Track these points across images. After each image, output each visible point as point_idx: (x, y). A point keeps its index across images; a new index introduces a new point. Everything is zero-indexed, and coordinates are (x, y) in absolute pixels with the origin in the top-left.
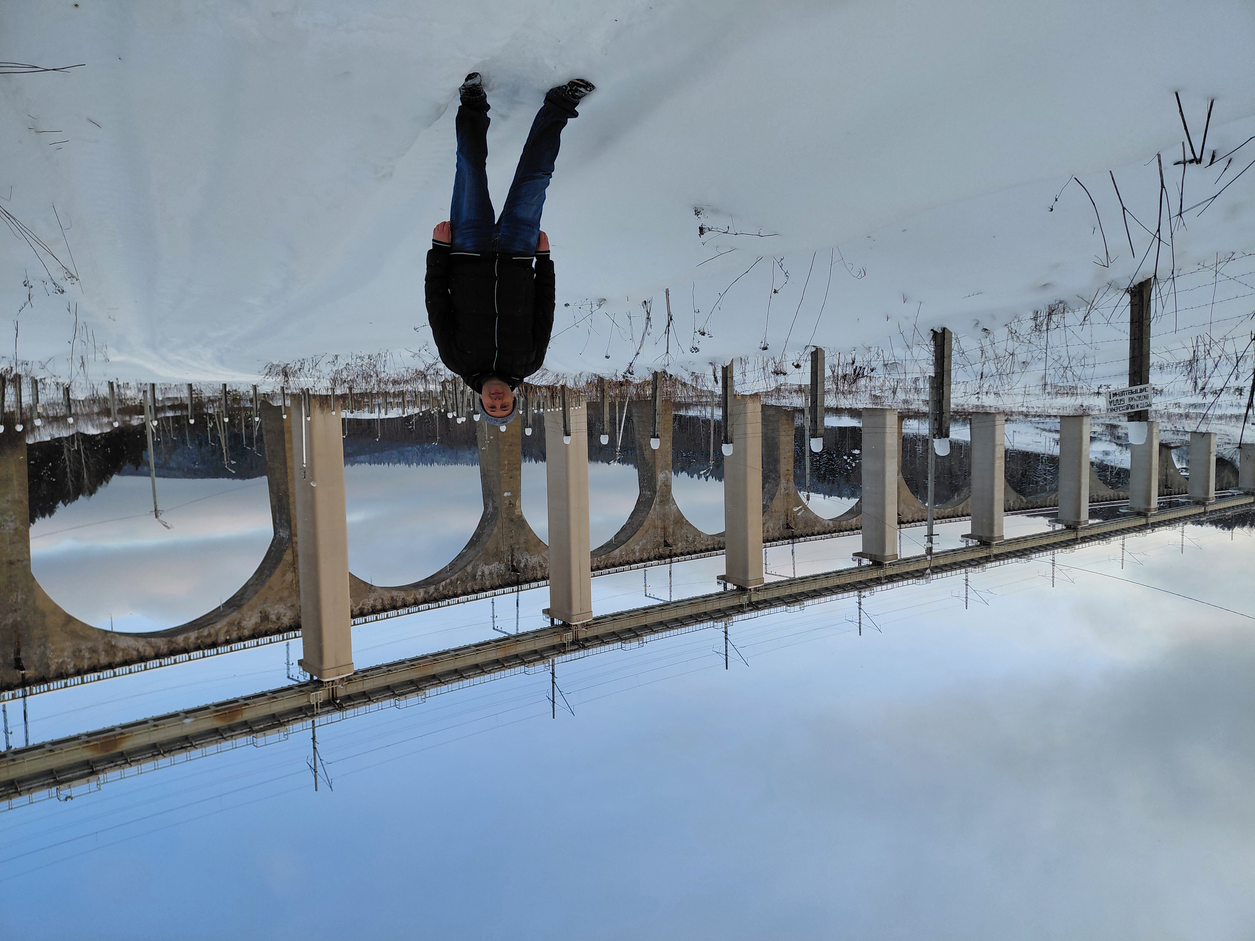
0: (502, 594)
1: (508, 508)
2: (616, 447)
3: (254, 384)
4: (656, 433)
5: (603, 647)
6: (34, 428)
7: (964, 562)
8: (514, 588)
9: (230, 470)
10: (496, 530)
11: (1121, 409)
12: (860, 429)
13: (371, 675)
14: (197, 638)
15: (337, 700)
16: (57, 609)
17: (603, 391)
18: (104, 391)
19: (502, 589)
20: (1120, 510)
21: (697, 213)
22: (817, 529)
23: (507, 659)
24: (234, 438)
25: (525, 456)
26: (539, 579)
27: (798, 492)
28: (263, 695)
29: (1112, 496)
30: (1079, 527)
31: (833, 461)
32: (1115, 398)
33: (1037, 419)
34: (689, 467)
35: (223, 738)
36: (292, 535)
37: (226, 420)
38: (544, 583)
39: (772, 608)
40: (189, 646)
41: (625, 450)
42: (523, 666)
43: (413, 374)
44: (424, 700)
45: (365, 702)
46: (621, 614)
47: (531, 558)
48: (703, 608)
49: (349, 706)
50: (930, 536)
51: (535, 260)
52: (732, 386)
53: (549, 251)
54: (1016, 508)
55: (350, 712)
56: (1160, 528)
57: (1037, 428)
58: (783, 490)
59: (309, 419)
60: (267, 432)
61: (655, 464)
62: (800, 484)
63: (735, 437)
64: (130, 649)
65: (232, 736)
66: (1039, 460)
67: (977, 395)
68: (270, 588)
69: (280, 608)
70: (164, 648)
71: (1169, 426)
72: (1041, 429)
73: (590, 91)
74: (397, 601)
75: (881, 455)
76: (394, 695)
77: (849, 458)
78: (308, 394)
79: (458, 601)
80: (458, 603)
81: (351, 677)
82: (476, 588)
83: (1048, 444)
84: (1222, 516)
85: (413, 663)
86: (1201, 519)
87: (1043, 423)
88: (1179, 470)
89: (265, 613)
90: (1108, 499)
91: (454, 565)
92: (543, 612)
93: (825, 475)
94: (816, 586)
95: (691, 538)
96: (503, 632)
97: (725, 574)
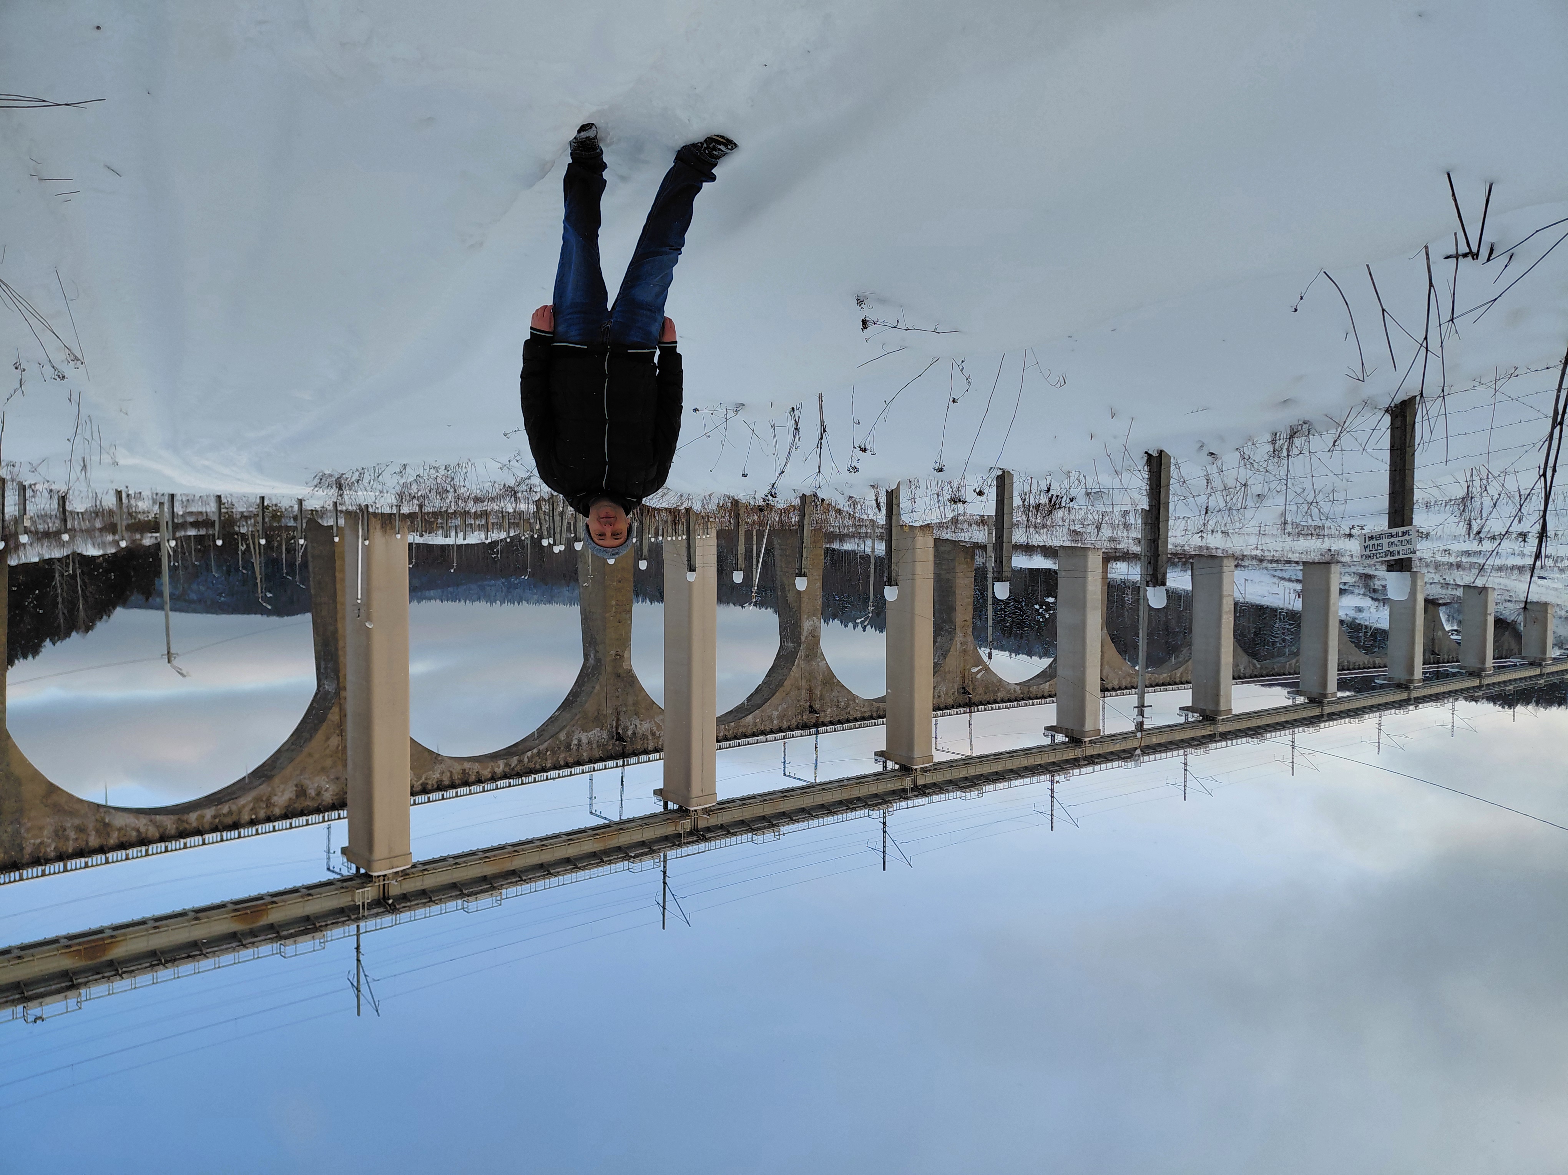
0: (602, 769)
1: (615, 660)
2: (752, 586)
3: (300, 498)
4: (803, 571)
5: (728, 840)
6: (18, 546)
7: (1182, 741)
8: (618, 761)
9: (264, 604)
10: (597, 687)
11: (1378, 556)
12: (1055, 572)
13: (434, 869)
14: (215, 817)
15: (389, 899)
16: (37, 776)
17: (738, 516)
18: (110, 502)
19: (604, 763)
20: (1376, 681)
21: (860, 302)
22: (1000, 695)
23: (608, 852)
24: (272, 564)
25: (637, 596)
26: (651, 751)
27: (978, 648)
28: (295, 891)
29: (1366, 662)
30: (1326, 701)
31: (1021, 611)
32: (1371, 542)
33: (1274, 565)
34: (843, 613)
35: (243, 945)
36: (340, 688)
37: (263, 542)
38: (656, 755)
39: (942, 793)
40: (203, 827)
41: (763, 591)
42: (627, 862)
43: (501, 490)
44: (499, 902)
45: (425, 903)
46: (753, 797)
47: (641, 724)
48: (856, 793)
49: (404, 907)
50: (1141, 708)
51: (658, 352)
52: (898, 515)
53: (676, 342)
54: (1247, 675)
55: (405, 916)
56: (1426, 705)
57: (1274, 576)
58: (959, 645)
59: (367, 543)
60: (313, 557)
61: (800, 609)
62: (980, 638)
63: (900, 578)
64: (128, 829)
65: (254, 943)
66: (1276, 616)
67: (1200, 534)
68: (310, 755)
69: (321, 781)
70: (172, 828)
71: (1437, 578)
72: (1279, 577)
73: (731, 150)
74: (470, 775)
75: (1081, 605)
76: (462, 895)
77: (1041, 608)
78: (368, 511)
79: (547, 776)
80: (547, 779)
81: (408, 871)
82: (571, 760)
83: (1287, 596)
84: (1501, 691)
85: (487, 855)
86: (1476, 694)
87: (1282, 570)
88: (1448, 632)
89: (302, 786)
90: (1361, 667)
91: (544, 730)
92: (654, 794)
93: (1011, 628)
94: (998, 767)
95: (843, 704)
96: (603, 818)
97: (885, 749)
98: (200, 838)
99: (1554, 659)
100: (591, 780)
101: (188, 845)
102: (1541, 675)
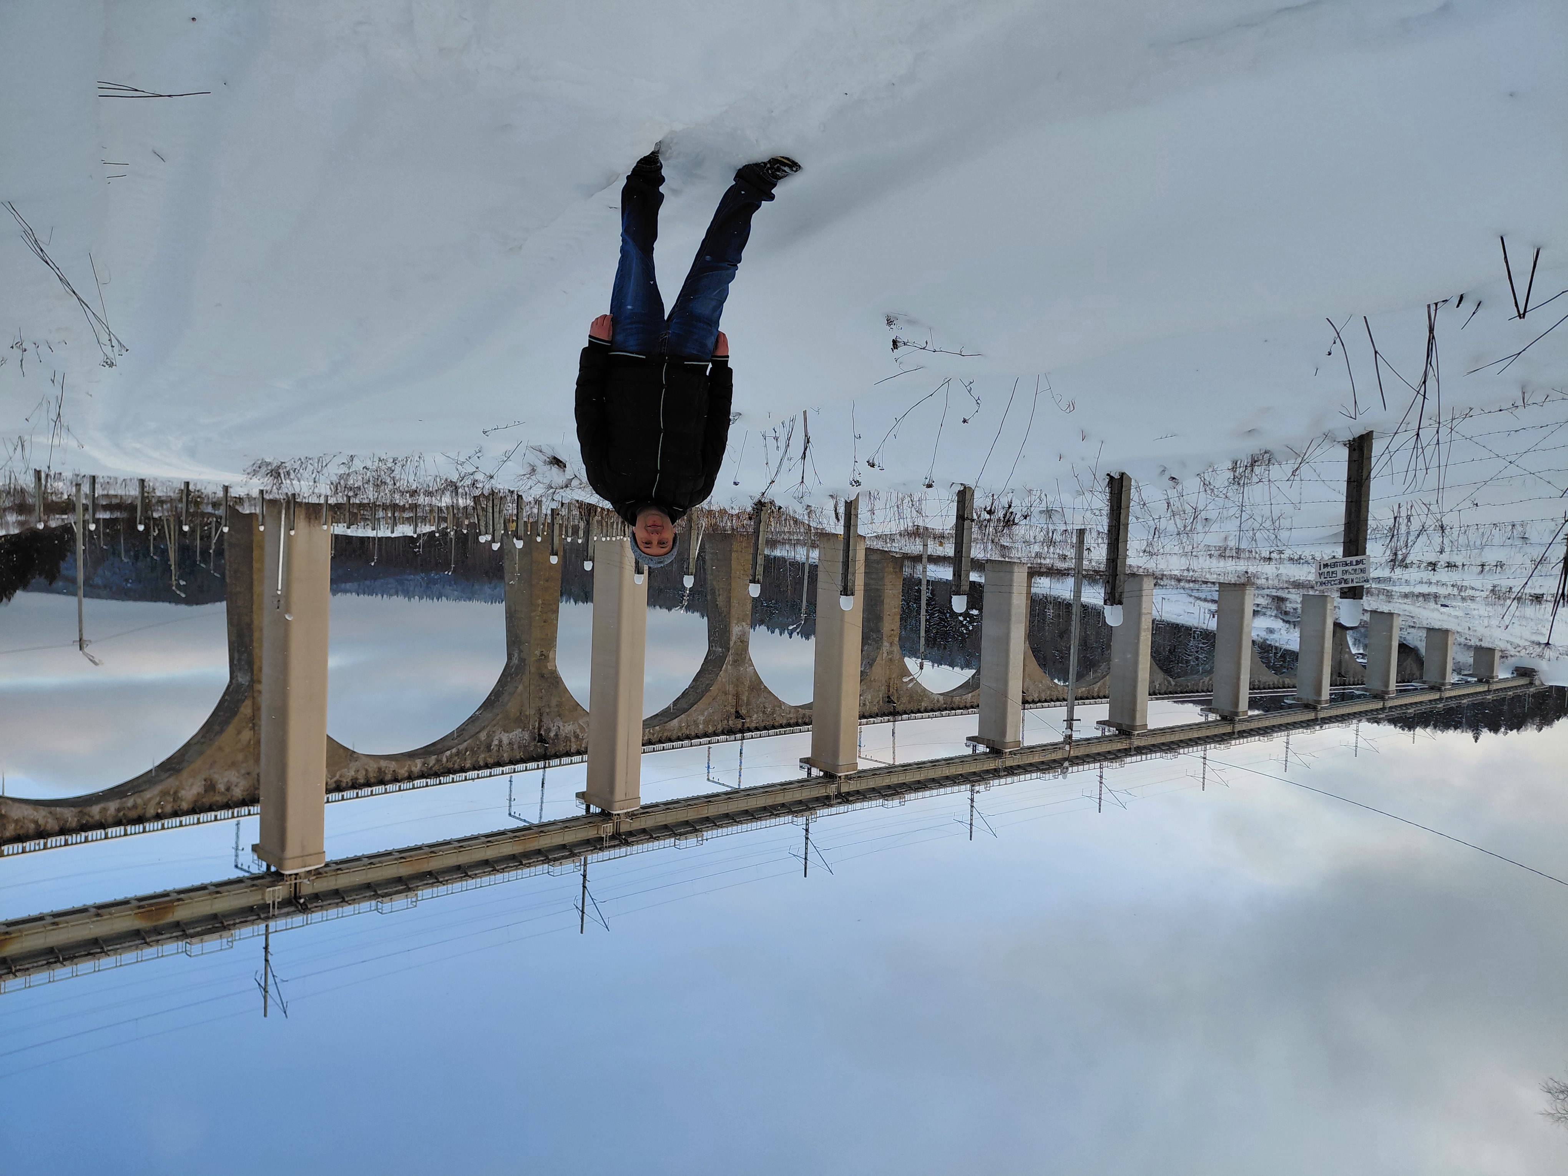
0: (523, 771)
1: (539, 660)
3: (226, 484)
4: (757, 577)
5: (651, 844)
7: (1099, 754)
8: (540, 763)
9: (178, 592)
10: (521, 687)
11: (1333, 583)
12: (981, 585)
13: (347, 869)
14: (118, 810)
15: (300, 898)
18: (27, 480)
19: (524, 765)
20: (1286, 701)
21: (890, 322)
22: (924, 705)
23: (527, 855)
24: (185, 551)
25: (563, 595)
26: (573, 753)
27: (907, 659)
28: (203, 888)
29: (1276, 683)
30: (1237, 718)
32: (1326, 570)
33: (1191, 585)
35: (146, 943)
36: (255, 681)
38: (579, 758)
39: (866, 801)
40: (106, 820)
42: (546, 865)
43: (441, 484)
44: (414, 904)
45: (337, 904)
46: (677, 802)
47: (564, 726)
48: (780, 799)
49: (316, 907)
50: (1070, 721)
51: (710, 366)
52: (856, 525)
53: (728, 357)
54: (1163, 691)
55: (316, 916)
56: (1332, 725)
57: (1191, 596)
58: (885, 655)
59: (292, 533)
60: (231, 546)
61: (729, 613)
64: (26, 821)
65: (158, 941)
68: (220, 749)
69: (233, 776)
70: (73, 822)
72: (1195, 597)
73: (796, 171)
74: (385, 773)
75: (1005, 618)
76: (376, 896)
77: (965, 619)
78: (295, 501)
79: (466, 777)
80: (466, 780)
81: (320, 870)
82: (491, 761)
83: (1202, 616)
84: (1403, 713)
85: (403, 855)
86: (1379, 716)
87: (1198, 590)
88: (1354, 655)
89: (211, 781)
90: (1271, 686)
91: (464, 729)
92: (577, 796)
93: (935, 639)
94: (920, 776)
95: (769, 710)
96: (521, 820)
97: (810, 756)
98: (103, 832)
99: (1453, 684)
100: (511, 781)
101: (90, 839)
102: (1441, 699)
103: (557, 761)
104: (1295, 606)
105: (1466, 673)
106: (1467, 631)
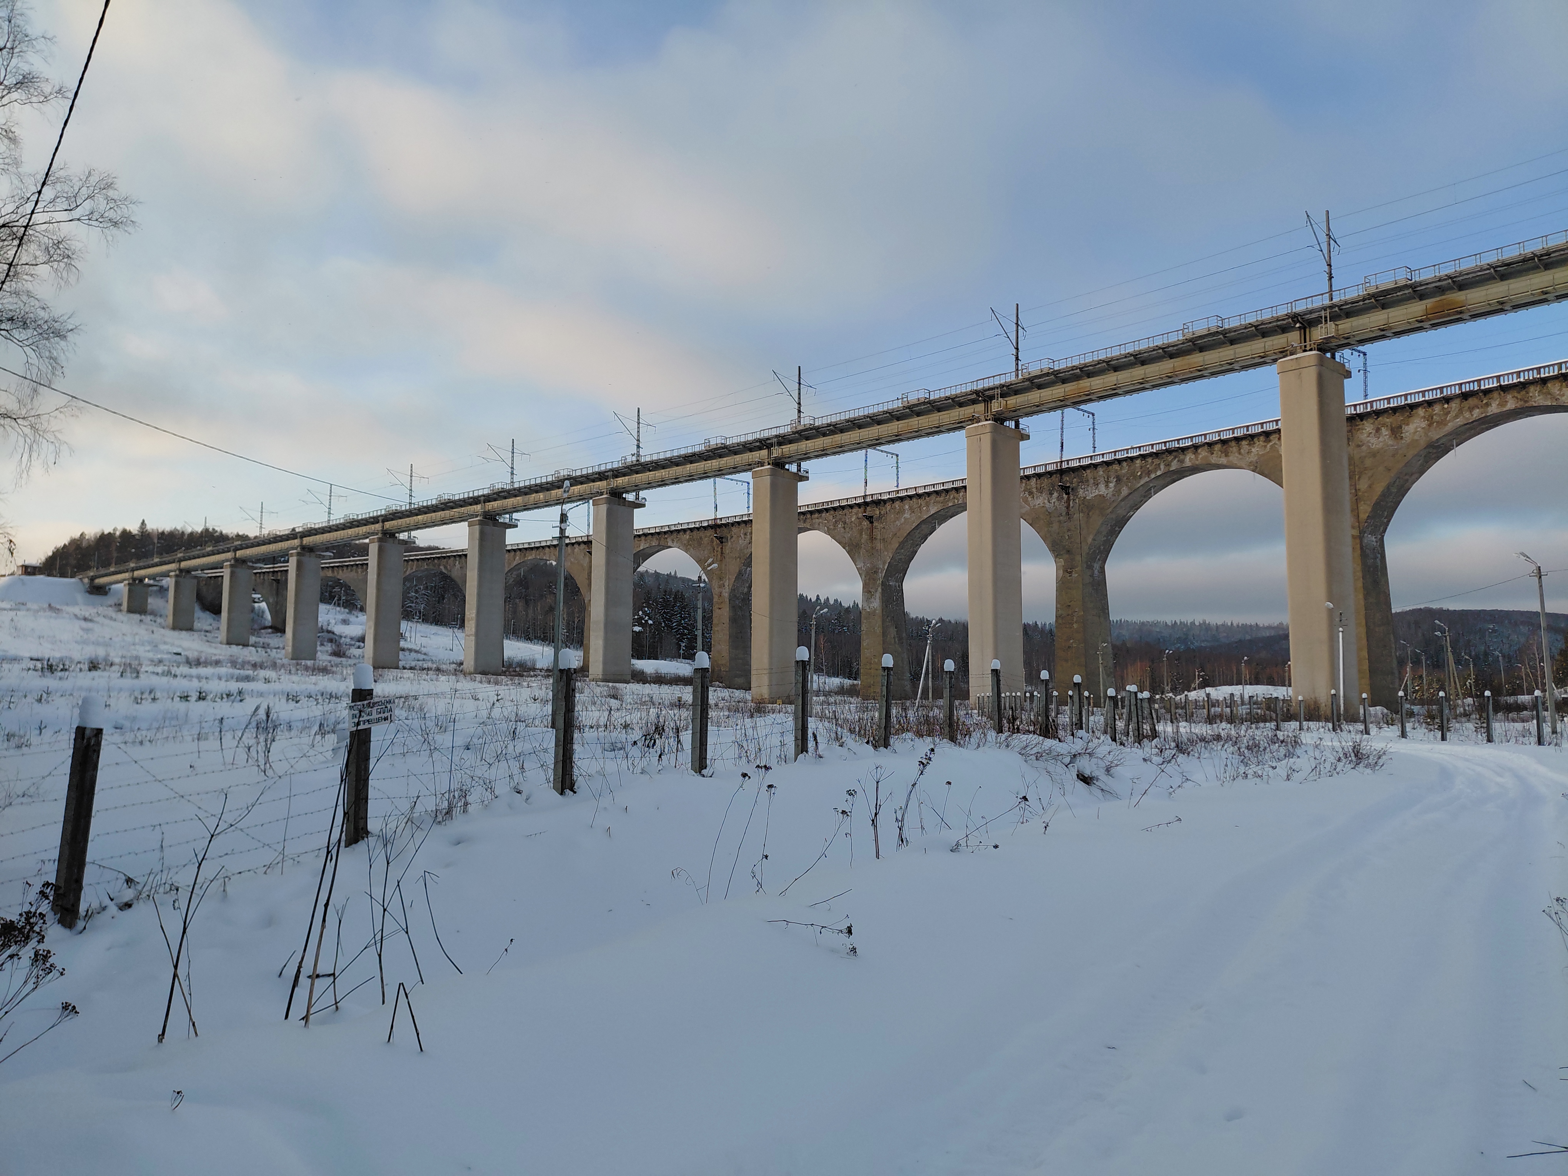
0: (1083, 458)
1: (1072, 567)
2: (932, 643)
3: (1402, 740)
4: (886, 673)
5: (953, 393)
7: (516, 496)
8: (1066, 466)
9: (1443, 624)
10: (1090, 540)
12: (633, 657)
13: (1254, 358)
14: (1488, 405)
15: (1299, 328)
19: (1082, 464)
20: (332, 554)
21: (854, 950)
22: (687, 536)
23: (1076, 378)
24: (1437, 664)
25: (1051, 631)
26: (1034, 477)
27: (710, 585)
28: (1398, 334)
29: (340, 572)
30: (380, 535)
31: (666, 618)
32: (386, 715)
33: (425, 666)
34: (840, 613)
35: (1451, 278)
36: (1359, 537)
38: (1027, 472)
39: (743, 443)
40: (1500, 395)
41: (921, 637)
42: (1055, 369)
43: (1192, 750)
44: (1185, 327)
45: (1262, 324)
46: (929, 434)
47: (1044, 503)
48: (827, 441)
49: (1283, 320)
52: (796, 728)
54: (452, 559)
55: (1282, 311)
56: (286, 533)
57: (425, 654)
58: (726, 584)
59: (1333, 692)
60: (1393, 673)
61: (884, 620)
65: (1439, 281)
66: (423, 615)
67: (499, 698)
68: (1388, 469)
69: (1374, 443)
70: (1533, 391)
71: (273, 654)
72: (421, 653)
74: (1220, 451)
75: (610, 626)
76: (1225, 333)
77: (646, 621)
78: (1333, 723)
79: (1140, 450)
80: (1139, 447)
81: (1281, 356)
82: (1116, 467)
83: (413, 634)
84: (216, 546)
85: (1199, 373)
86: (238, 542)
87: (418, 661)
88: (262, 601)
89: (1396, 437)
90: (345, 568)
91: (1144, 496)
92: (1029, 436)
93: (675, 601)
94: (690, 468)
95: (840, 526)
96: (1082, 410)
97: (799, 483)
98: (1502, 383)
99: (169, 576)
100: (1094, 448)
101: (1515, 375)
102: (179, 561)
103: (1049, 468)
104: (323, 648)
105: (155, 588)
106: (155, 629)
